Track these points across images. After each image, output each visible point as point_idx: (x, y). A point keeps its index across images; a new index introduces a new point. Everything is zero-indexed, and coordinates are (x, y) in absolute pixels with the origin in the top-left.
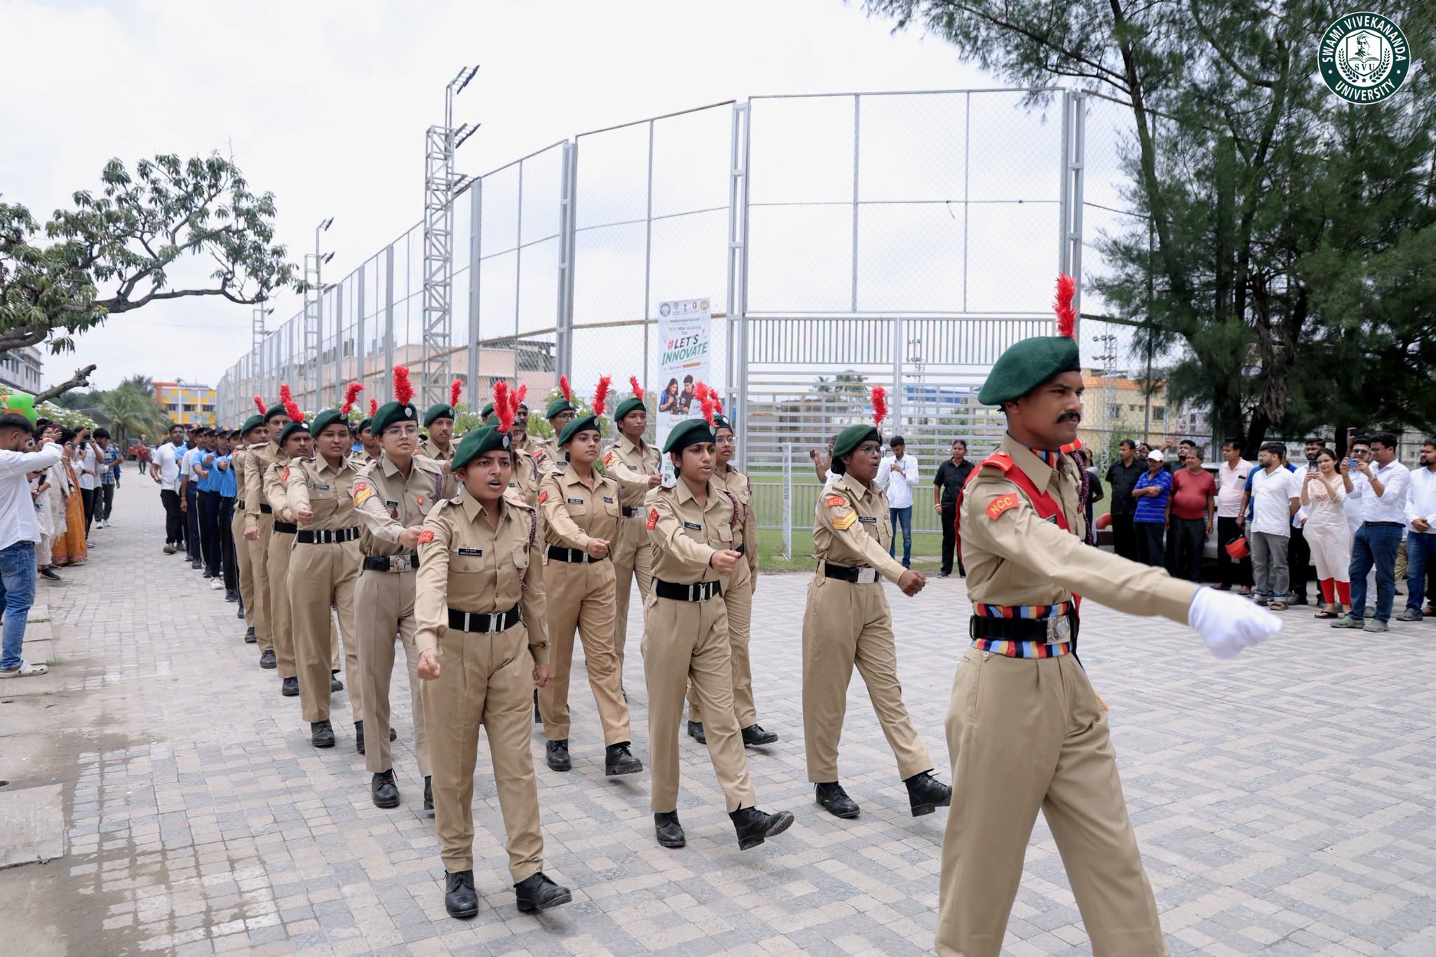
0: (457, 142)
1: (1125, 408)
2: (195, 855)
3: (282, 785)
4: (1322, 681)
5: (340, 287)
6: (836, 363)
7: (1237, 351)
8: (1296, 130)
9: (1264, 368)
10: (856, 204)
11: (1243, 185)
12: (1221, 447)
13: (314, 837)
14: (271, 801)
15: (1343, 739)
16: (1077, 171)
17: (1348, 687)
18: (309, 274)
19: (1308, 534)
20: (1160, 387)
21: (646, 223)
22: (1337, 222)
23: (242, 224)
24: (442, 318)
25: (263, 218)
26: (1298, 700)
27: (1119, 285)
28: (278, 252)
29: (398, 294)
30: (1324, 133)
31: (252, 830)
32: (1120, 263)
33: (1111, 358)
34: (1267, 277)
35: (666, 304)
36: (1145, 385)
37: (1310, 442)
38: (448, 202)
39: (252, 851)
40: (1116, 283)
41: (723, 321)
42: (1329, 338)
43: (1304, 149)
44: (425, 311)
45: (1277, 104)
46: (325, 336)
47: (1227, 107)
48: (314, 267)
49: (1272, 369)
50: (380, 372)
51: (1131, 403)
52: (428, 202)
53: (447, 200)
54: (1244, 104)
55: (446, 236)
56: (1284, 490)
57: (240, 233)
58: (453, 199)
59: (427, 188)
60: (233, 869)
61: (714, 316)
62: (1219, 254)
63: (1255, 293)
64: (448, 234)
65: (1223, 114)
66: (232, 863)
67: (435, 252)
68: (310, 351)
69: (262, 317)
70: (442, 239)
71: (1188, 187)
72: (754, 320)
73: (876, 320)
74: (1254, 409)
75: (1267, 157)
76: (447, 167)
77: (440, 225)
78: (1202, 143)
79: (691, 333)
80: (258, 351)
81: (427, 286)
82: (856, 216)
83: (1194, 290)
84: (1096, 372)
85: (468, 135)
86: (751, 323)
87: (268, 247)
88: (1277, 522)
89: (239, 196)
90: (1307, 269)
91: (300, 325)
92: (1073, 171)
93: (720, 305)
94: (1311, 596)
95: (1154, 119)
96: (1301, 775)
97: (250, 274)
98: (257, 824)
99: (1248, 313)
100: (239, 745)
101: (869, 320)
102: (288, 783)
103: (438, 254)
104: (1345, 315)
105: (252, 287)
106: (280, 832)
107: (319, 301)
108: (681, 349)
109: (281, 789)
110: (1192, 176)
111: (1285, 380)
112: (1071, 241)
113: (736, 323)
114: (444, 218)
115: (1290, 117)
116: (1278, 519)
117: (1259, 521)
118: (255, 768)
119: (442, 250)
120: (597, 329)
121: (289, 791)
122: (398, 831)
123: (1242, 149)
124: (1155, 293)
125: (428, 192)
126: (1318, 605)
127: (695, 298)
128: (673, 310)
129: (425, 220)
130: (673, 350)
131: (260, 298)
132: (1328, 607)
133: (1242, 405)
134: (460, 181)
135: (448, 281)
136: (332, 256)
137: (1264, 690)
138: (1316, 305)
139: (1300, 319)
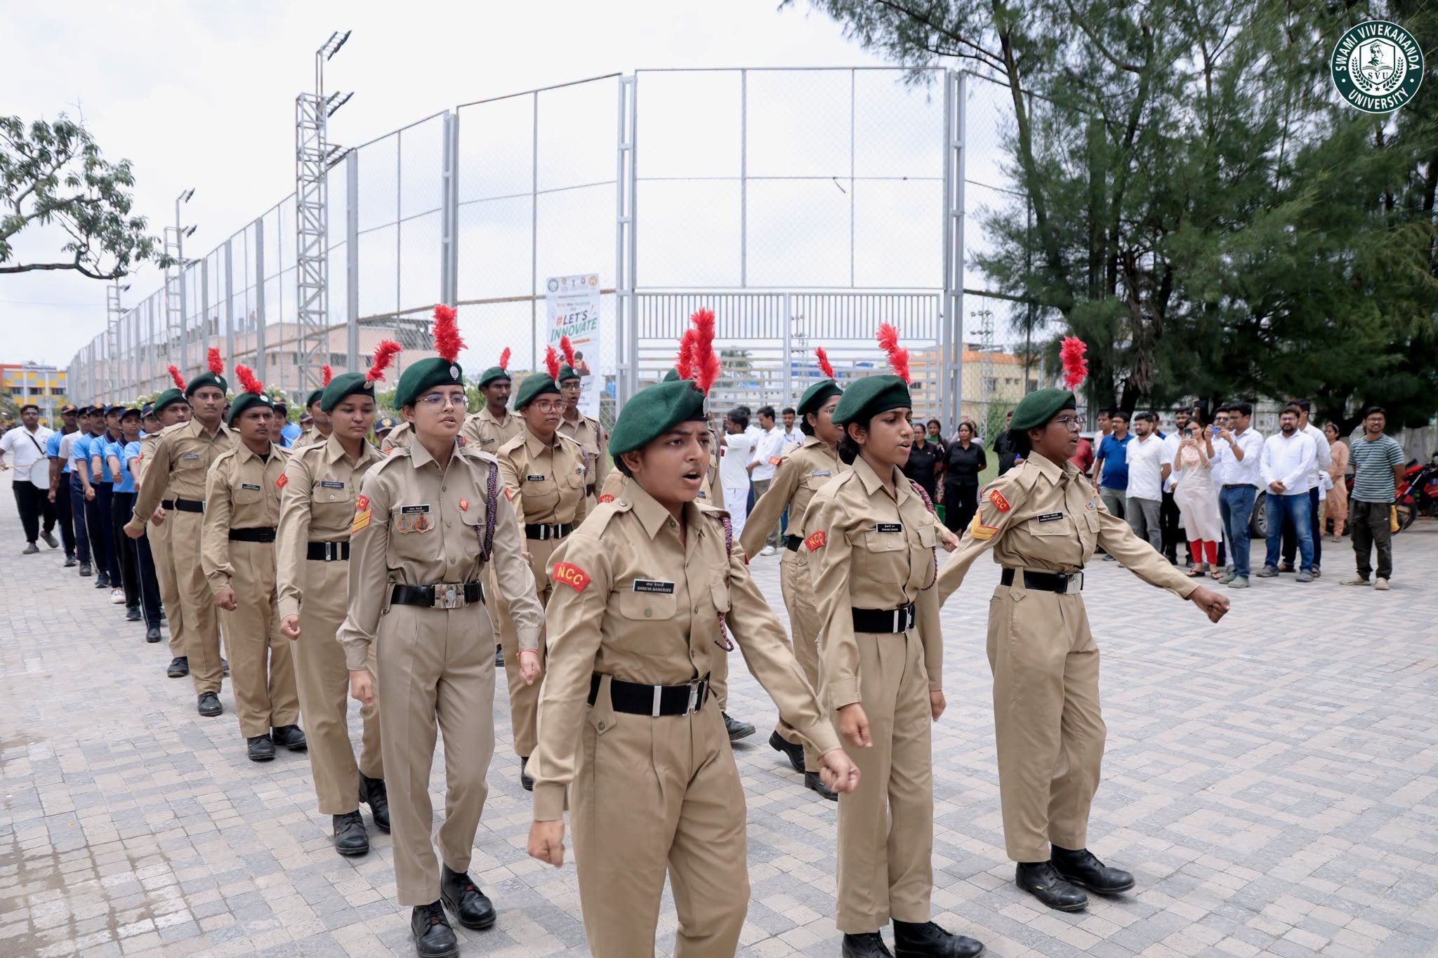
0: (329, 111)
1: (1001, 381)
2: (91, 856)
3: (180, 780)
4: (1195, 635)
5: (205, 262)
6: (727, 338)
7: (1110, 325)
8: (1160, 113)
9: (1135, 341)
10: (744, 179)
11: (1114, 166)
12: (1096, 418)
13: (219, 831)
14: (170, 797)
15: (1216, 687)
16: (959, 149)
17: (1218, 639)
18: (169, 248)
19: (1179, 498)
20: (1039, 360)
21: (532, 197)
22: (1198, 203)
23: (95, 193)
24: (318, 294)
25: (120, 187)
26: (1175, 654)
27: (999, 261)
28: (136, 224)
29: (270, 269)
30: (1186, 119)
31: (151, 827)
32: (1000, 240)
33: (988, 332)
34: (1136, 254)
35: (554, 280)
36: (1025, 358)
37: (1177, 411)
38: (321, 173)
39: (153, 849)
40: (996, 259)
41: (613, 297)
42: (1191, 313)
43: (1167, 132)
44: (299, 287)
45: (1143, 89)
46: (190, 313)
47: (1098, 90)
48: (175, 241)
49: (1142, 342)
50: (251, 352)
51: (1007, 376)
52: (300, 174)
53: (320, 172)
54: (1113, 88)
55: (320, 210)
56: (1156, 457)
57: (94, 203)
58: (327, 171)
59: (298, 159)
60: (134, 869)
61: (603, 292)
62: (1092, 232)
63: (1126, 269)
64: (322, 206)
65: (1094, 97)
66: (133, 863)
67: (308, 226)
68: (173, 329)
69: (118, 294)
70: (316, 212)
71: (1064, 166)
72: (644, 295)
73: (765, 295)
74: (1126, 381)
75: (1135, 139)
76: (319, 137)
77: (313, 198)
78: (1075, 124)
79: (580, 309)
80: (114, 330)
81: (301, 261)
82: (744, 192)
83: (1068, 267)
84: (972, 347)
85: (341, 104)
86: (640, 298)
87: (126, 218)
88: (1149, 487)
89: (91, 163)
90: (1173, 247)
91: (160, 301)
92: (955, 149)
93: (608, 281)
94: (1181, 557)
95: (1030, 100)
96: (1182, 722)
97: (107, 247)
98: (156, 820)
99: (1119, 288)
100: (128, 741)
101: (759, 295)
102: (187, 777)
103: (311, 227)
104: (1207, 290)
105: (109, 262)
106: (183, 827)
107: (182, 277)
108: (569, 325)
109: (179, 784)
110: (1067, 155)
111: (1154, 352)
112: (954, 217)
113: (625, 299)
114: (317, 191)
115: (1153, 101)
116: (1150, 484)
117: (1134, 487)
118: (148, 763)
119: (316, 224)
120: (483, 305)
121: (187, 785)
122: (309, 819)
123: (1112, 132)
124: (1033, 269)
125: (300, 163)
126: (1187, 565)
127: (584, 273)
128: (561, 285)
129: (297, 193)
130: (562, 326)
131: (118, 273)
132: (1197, 567)
133: (1114, 377)
134: (333, 151)
135: (323, 256)
136: (194, 230)
137: (1147, 645)
138: (1180, 281)
139: (1165, 295)
